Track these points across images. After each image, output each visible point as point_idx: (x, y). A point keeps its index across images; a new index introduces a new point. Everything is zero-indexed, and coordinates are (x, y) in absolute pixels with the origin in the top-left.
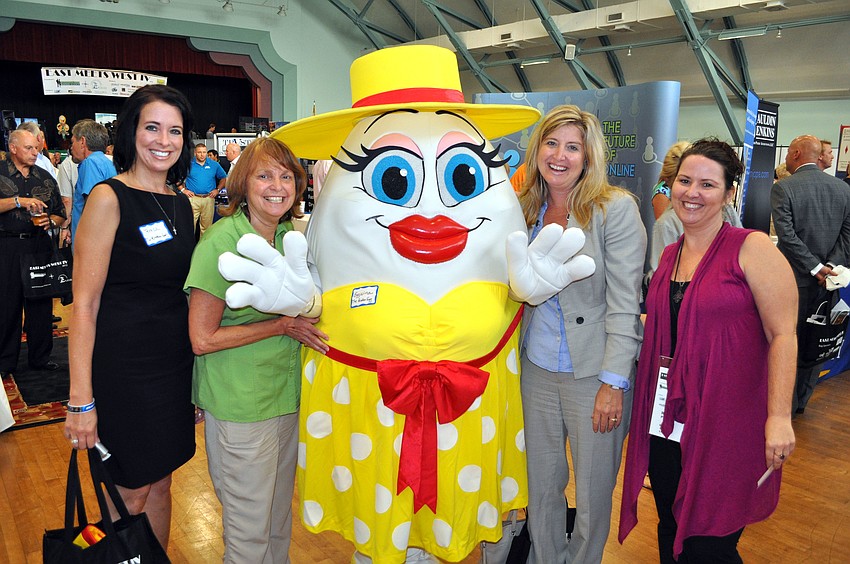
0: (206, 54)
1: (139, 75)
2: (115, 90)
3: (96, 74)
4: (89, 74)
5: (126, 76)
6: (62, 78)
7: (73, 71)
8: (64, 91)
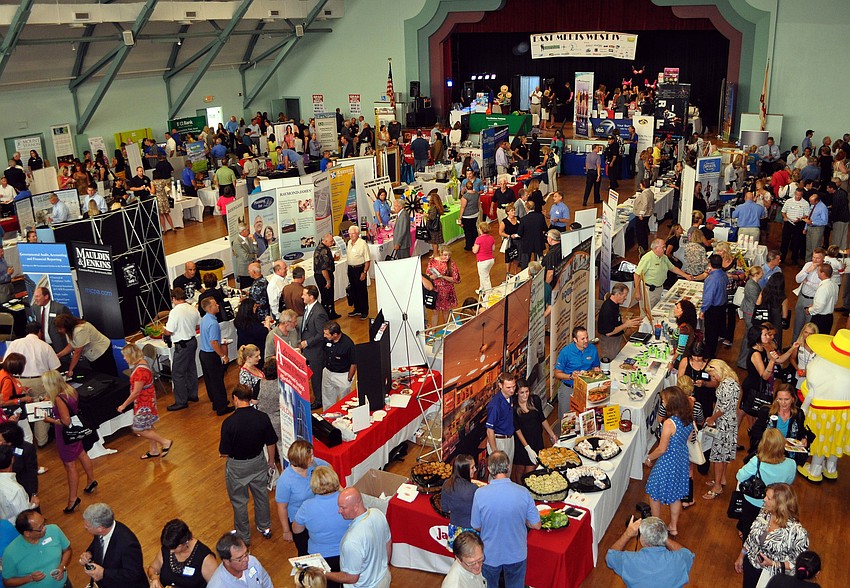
0: (668, 9)
1: (611, 35)
2: (588, 51)
3: (573, 37)
4: (568, 37)
5: (599, 37)
6: (546, 43)
7: (555, 36)
8: (546, 54)
